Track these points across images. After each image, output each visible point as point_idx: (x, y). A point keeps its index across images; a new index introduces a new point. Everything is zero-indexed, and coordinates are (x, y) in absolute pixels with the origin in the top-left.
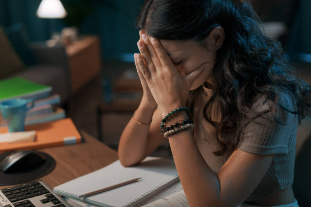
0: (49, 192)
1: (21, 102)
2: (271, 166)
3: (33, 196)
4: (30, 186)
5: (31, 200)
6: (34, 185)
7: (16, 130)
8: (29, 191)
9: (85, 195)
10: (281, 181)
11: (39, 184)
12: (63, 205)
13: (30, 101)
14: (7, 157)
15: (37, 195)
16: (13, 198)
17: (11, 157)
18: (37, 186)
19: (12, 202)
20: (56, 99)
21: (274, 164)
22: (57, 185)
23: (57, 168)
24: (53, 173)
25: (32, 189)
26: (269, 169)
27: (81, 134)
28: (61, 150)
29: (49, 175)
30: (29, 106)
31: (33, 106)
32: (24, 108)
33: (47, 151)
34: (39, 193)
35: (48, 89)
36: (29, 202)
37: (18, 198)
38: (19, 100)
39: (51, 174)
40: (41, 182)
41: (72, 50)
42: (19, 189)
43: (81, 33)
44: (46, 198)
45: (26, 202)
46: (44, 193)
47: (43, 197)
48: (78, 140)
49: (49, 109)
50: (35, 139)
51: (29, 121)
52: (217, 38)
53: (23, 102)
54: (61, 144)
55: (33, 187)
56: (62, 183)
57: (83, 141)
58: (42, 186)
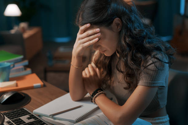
0: (30, 113)
1: (7, 64)
2: (156, 95)
3: (22, 116)
4: (19, 111)
5: (21, 118)
6: (21, 110)
7: (5, 81)
8: (19, 113)
9: (52, 115)
10: (161, 103)
11: (24, 109)
12: (40, 120)
13: (12, 63)
14: (3, 95)
15: (24, 115)
16: (11, 117)
17: (5, 96)
18: (23, 110)
19: (10, 119)
20: (26, 62)
21: (158, 94)
22: (34, 110)
23: (32, 101)
24: (30, 103)
25: (20, 112)
26: (155, 97)
27: (43, 82)
28: (32, 91)
29: (28, 105)
30: (12, 66)
31: (14, 66)
32: (9, 68)
33: (25, 92)
34: (25, 114)
35: (21, 57)
36: (20, 119)
37: (14, 117)
38: (6, 63)
39: (29, 104)
40: (24, 108)
41: (26, 35)
42: (13, 112)
43: (31, 26)
44: (29, 116)
45: (18, 119)
46: (28, 114)
47: (28, 116)
48: (41, 85)
49: (22, 68)
50: (17, 85)
51: (11, 75)
52: (118, 25)
53: (9, 64)
54: (32, 88)
55: (21, 111)
56: (36, 108)
57: (44, 86)
58: (26, 111)
